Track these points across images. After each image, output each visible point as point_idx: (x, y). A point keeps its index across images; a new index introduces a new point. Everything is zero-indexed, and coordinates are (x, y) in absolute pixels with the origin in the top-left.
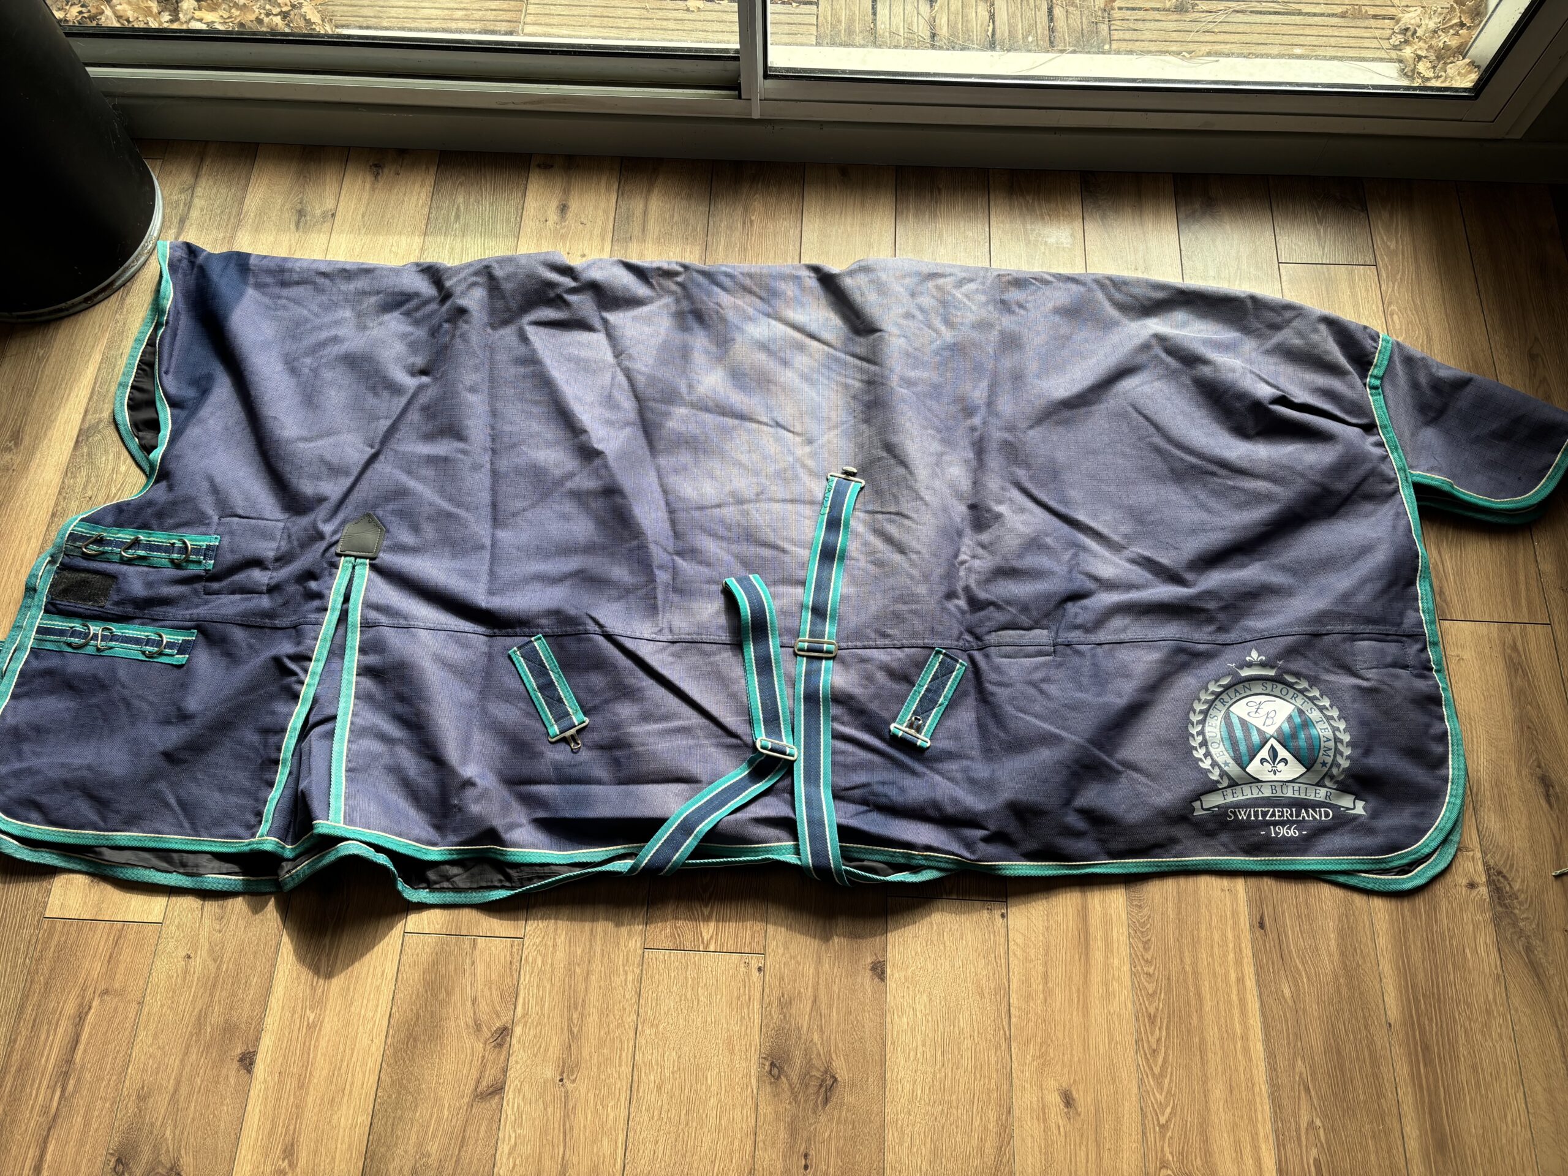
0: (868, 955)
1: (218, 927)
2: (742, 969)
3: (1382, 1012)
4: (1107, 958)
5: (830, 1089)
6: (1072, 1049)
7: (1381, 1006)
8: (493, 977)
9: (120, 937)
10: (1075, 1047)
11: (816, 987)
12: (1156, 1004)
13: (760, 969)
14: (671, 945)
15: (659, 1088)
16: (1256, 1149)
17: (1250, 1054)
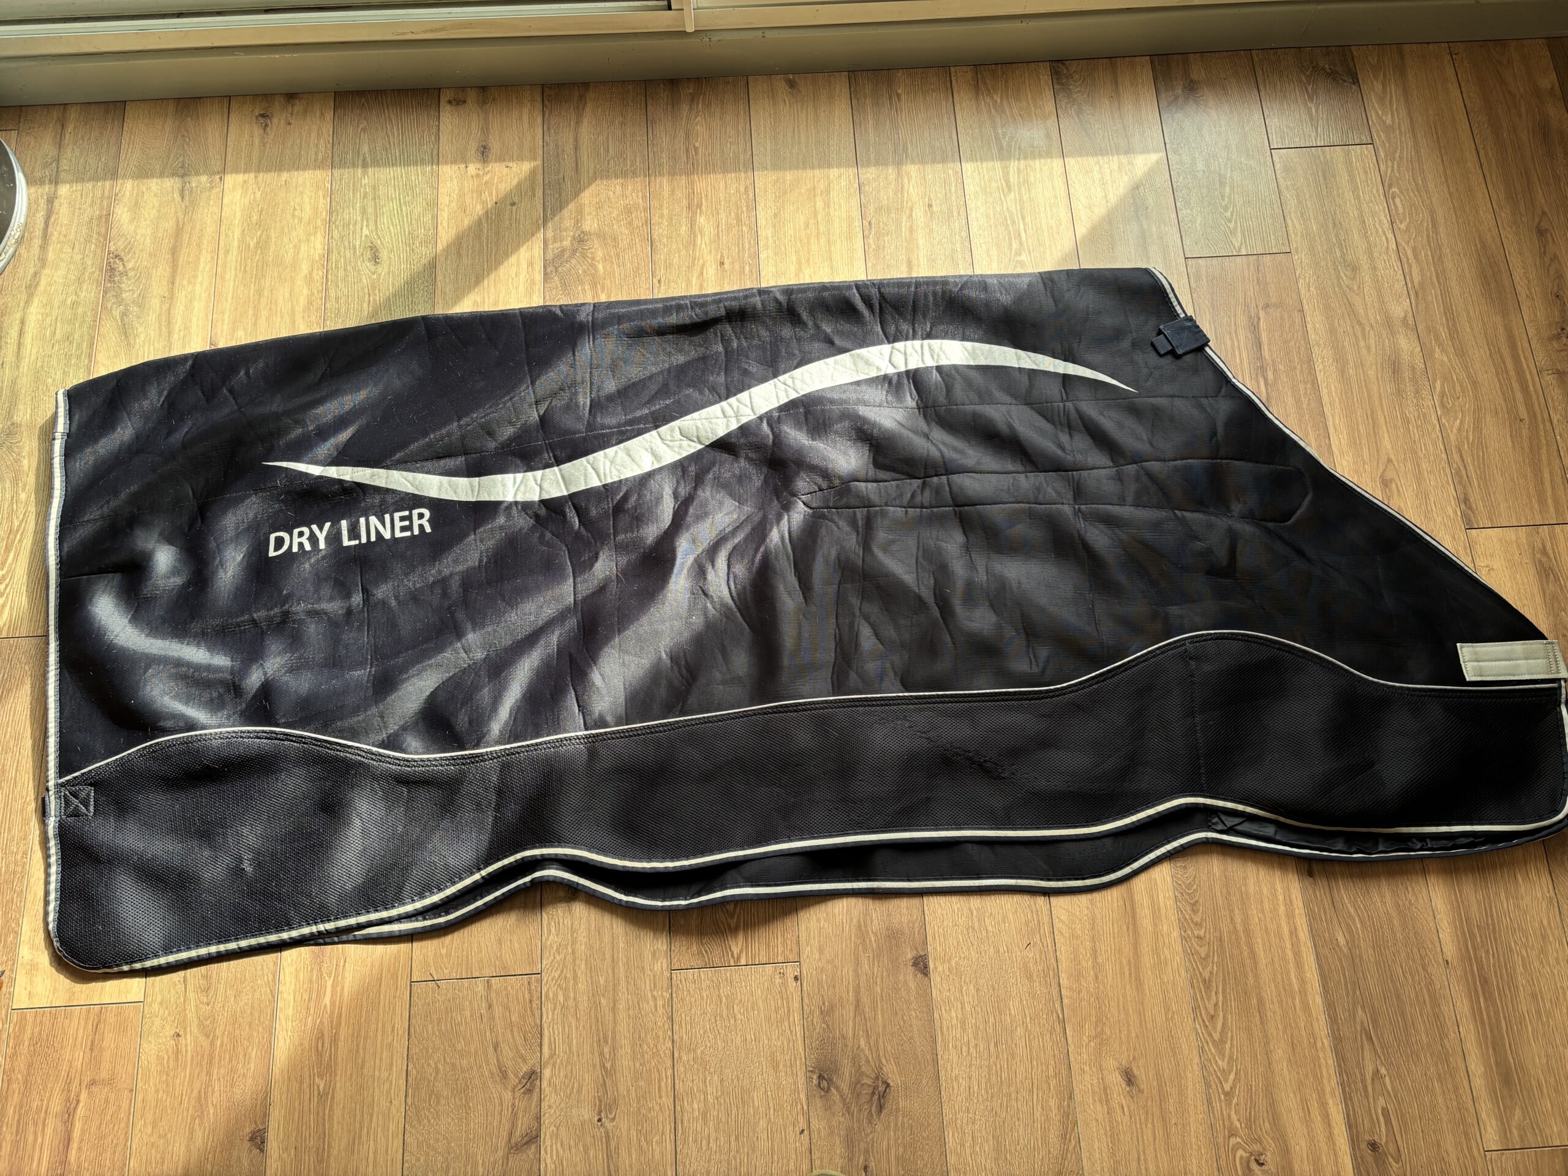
0: (908, 950)
1: (205, 1000)
2: (778, 980)
3: (1439, 949)
4: (1155, 925)
5: (883, 1096)
6: (1129, 1025)
7: (1437, 944)
8: (513, 1019)
9: (99, 1021)
10: (1131, 1023)
11: (857, 993)
12: (1209, 968)
13: (796, 978)
14: (700, 963)
15: (704, 1115)
16: (1323, 1105)
17: (1309, 1009)
